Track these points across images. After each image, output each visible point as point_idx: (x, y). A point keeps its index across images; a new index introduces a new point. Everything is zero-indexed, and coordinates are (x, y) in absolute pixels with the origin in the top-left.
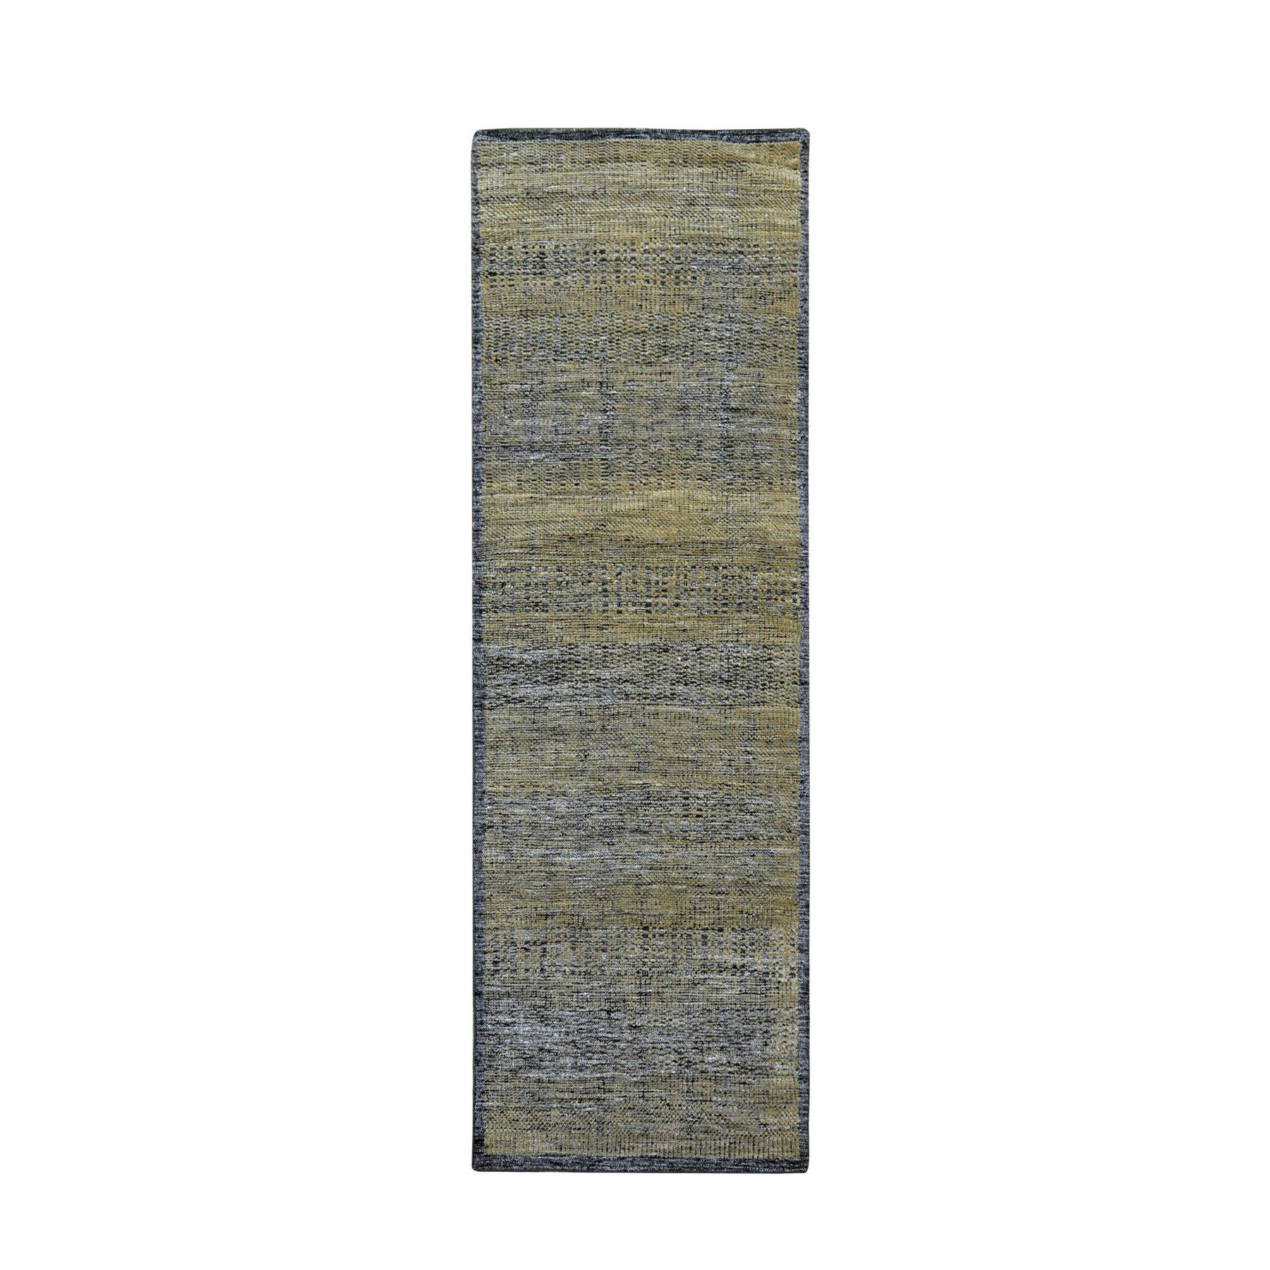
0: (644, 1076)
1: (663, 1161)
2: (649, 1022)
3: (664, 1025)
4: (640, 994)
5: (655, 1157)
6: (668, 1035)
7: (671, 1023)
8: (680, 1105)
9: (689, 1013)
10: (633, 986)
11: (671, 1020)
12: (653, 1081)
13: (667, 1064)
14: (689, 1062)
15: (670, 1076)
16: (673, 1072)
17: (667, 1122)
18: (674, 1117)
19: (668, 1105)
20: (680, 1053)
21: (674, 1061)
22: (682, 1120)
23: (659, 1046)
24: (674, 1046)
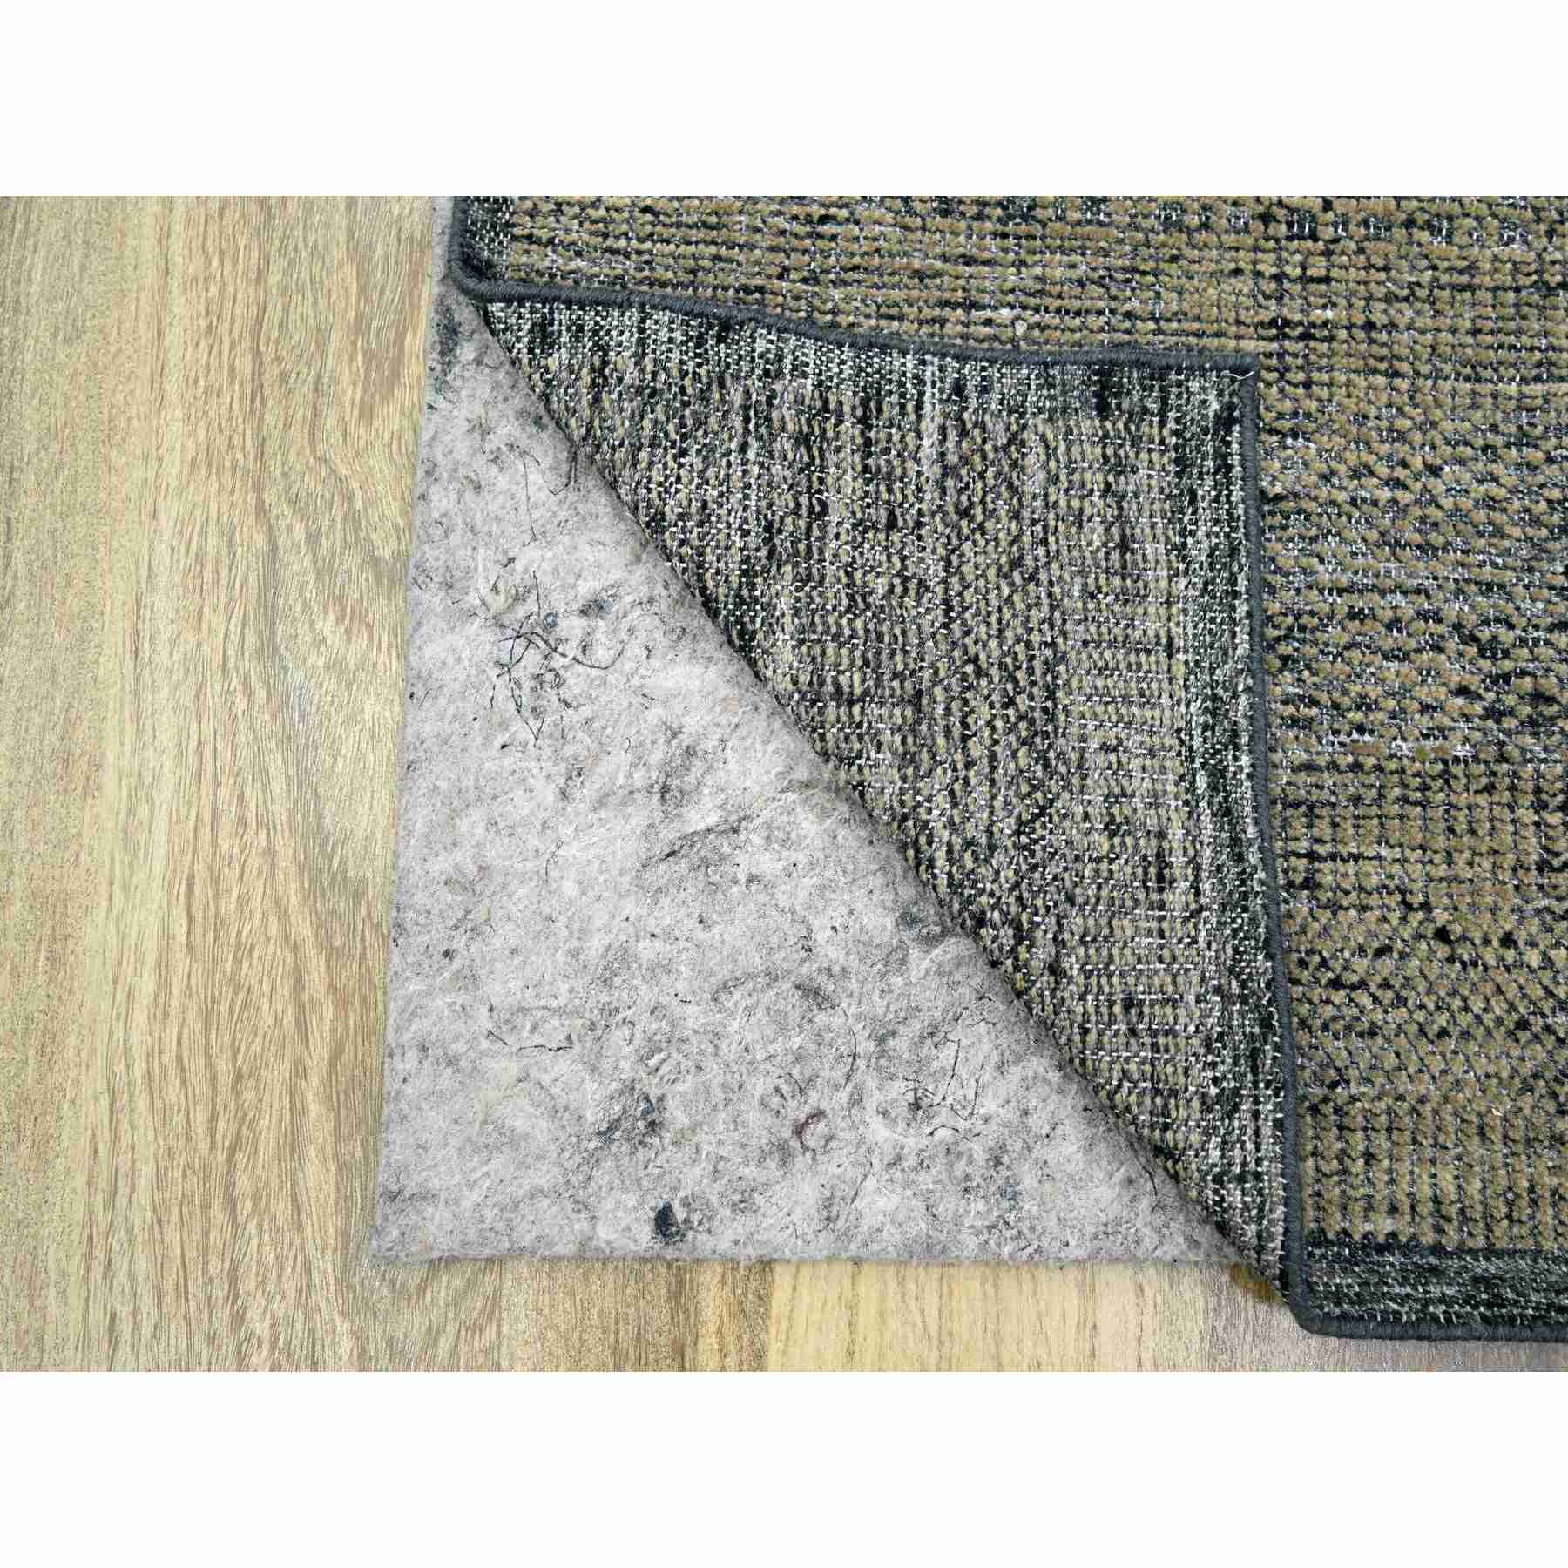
0: (1309, 767)
1: (1434, 1270)
2: (1325, 478)
3: (1405, 497)
4: (1280, 326)
5: (1391, 1243)
6: (1426, 549)
7: (1438, 487)
8: (1508, 940)
9: (1523, 439)
10: (1245, 284)
11: (1435, 471)
12: (1356, 800)
13: (1426, 708)
14: (1538, 697)
15: (1446, 775)
16: (1461, 751)
17: (1443, 1033)
18: (1477, 1005)
19: (1442, 934)
20: (1490, 650)
21: (1463, 691)
22: (1523, 1024)
23: (1384, 607)
24: (1453, 610)
